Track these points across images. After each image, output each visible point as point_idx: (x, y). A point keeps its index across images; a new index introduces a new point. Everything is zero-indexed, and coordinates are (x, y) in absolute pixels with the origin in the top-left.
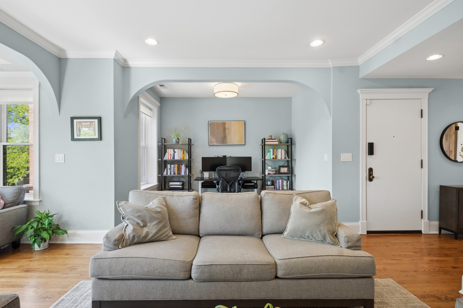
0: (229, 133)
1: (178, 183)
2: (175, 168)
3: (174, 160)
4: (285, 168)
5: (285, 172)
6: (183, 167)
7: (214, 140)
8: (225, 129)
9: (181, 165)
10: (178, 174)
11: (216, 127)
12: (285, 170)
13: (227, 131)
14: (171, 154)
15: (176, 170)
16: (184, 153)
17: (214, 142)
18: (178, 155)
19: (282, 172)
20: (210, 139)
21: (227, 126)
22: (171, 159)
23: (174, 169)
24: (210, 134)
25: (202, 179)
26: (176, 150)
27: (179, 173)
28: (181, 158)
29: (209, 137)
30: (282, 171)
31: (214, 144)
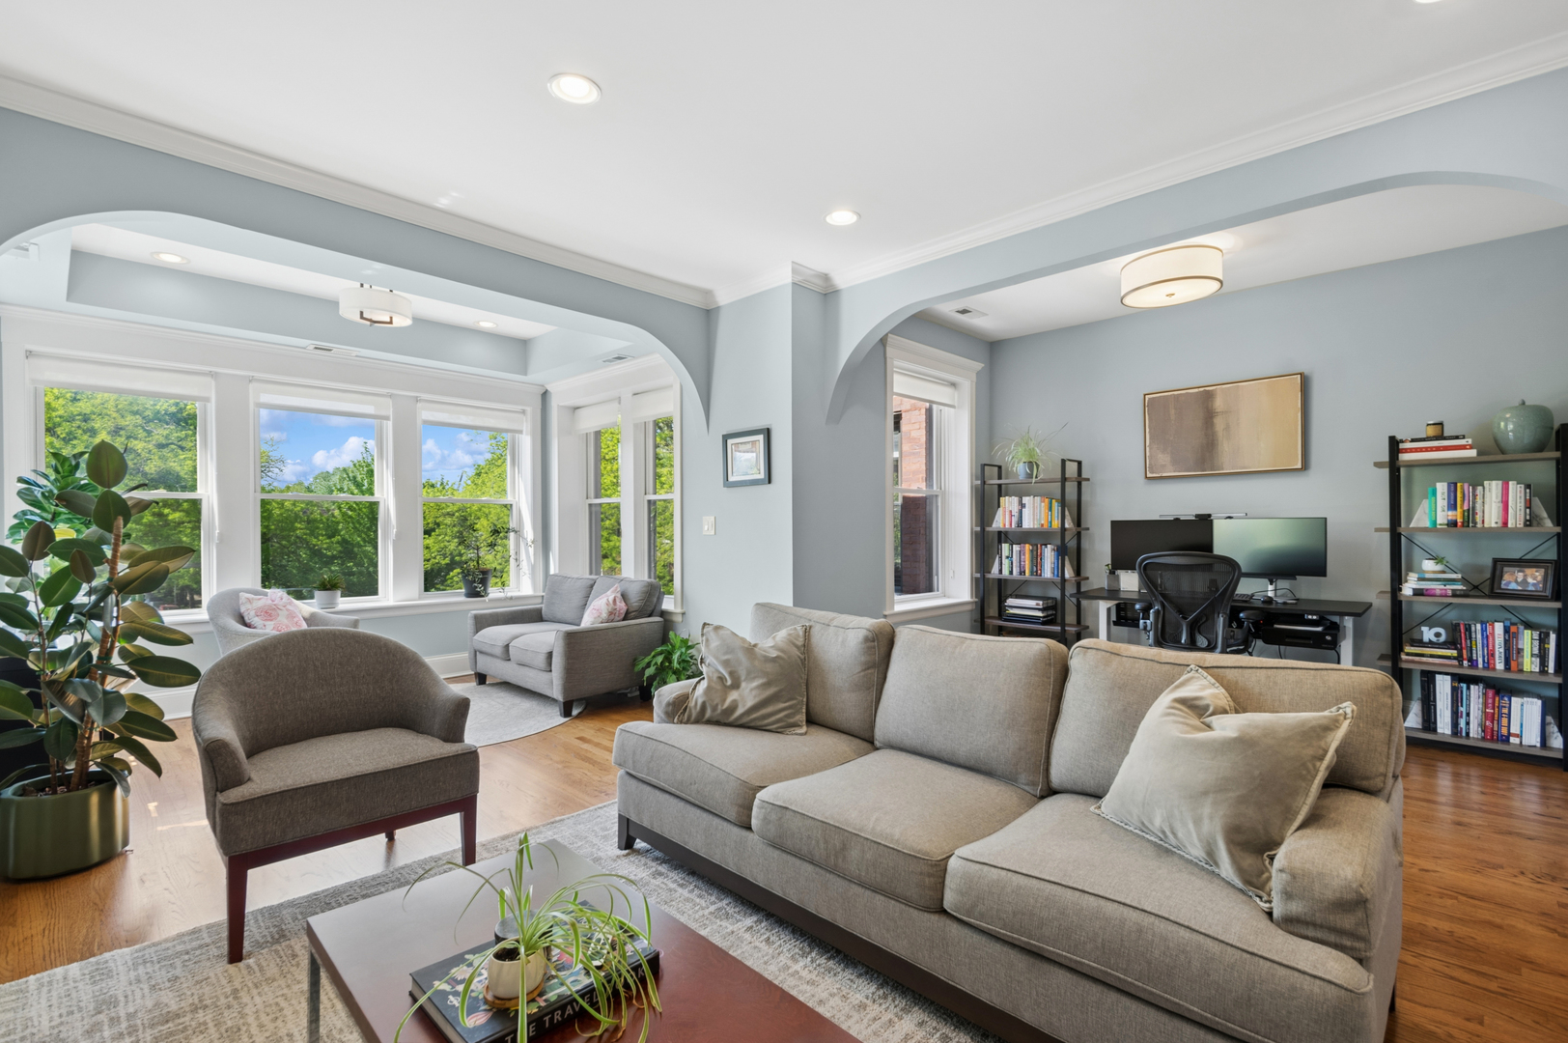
0: (1227, 428)
1: (1032, 603)
2: (1024, 555)
3: (1019, 529)
4: (1529, 571)
5: (1531, 588)
6: (1049, 554)
7: (1164, 458)
8: (1209, 416)
9: (1041, 545)
10: (1032, 574)
11: (1172, 412)
12: (1530, 580)
13: (1219, 423)
14: (1011, 511)
15: (1027, 562)
16: (1050, 509)
17: (1164, 466)
18: (1034, 515)
19: (1513, 586)
20: (1151, 456)
21: (1219, 404)
22: (1013, 526)
23: (1022, 557)
24: (1150, 439)
25: (1112, 593)
26: (1027, 498)
27: (1037, 572)
28: (1042, 525)
29: (1148, 449)
30: (1509, 582)
31: (1164, 475)
